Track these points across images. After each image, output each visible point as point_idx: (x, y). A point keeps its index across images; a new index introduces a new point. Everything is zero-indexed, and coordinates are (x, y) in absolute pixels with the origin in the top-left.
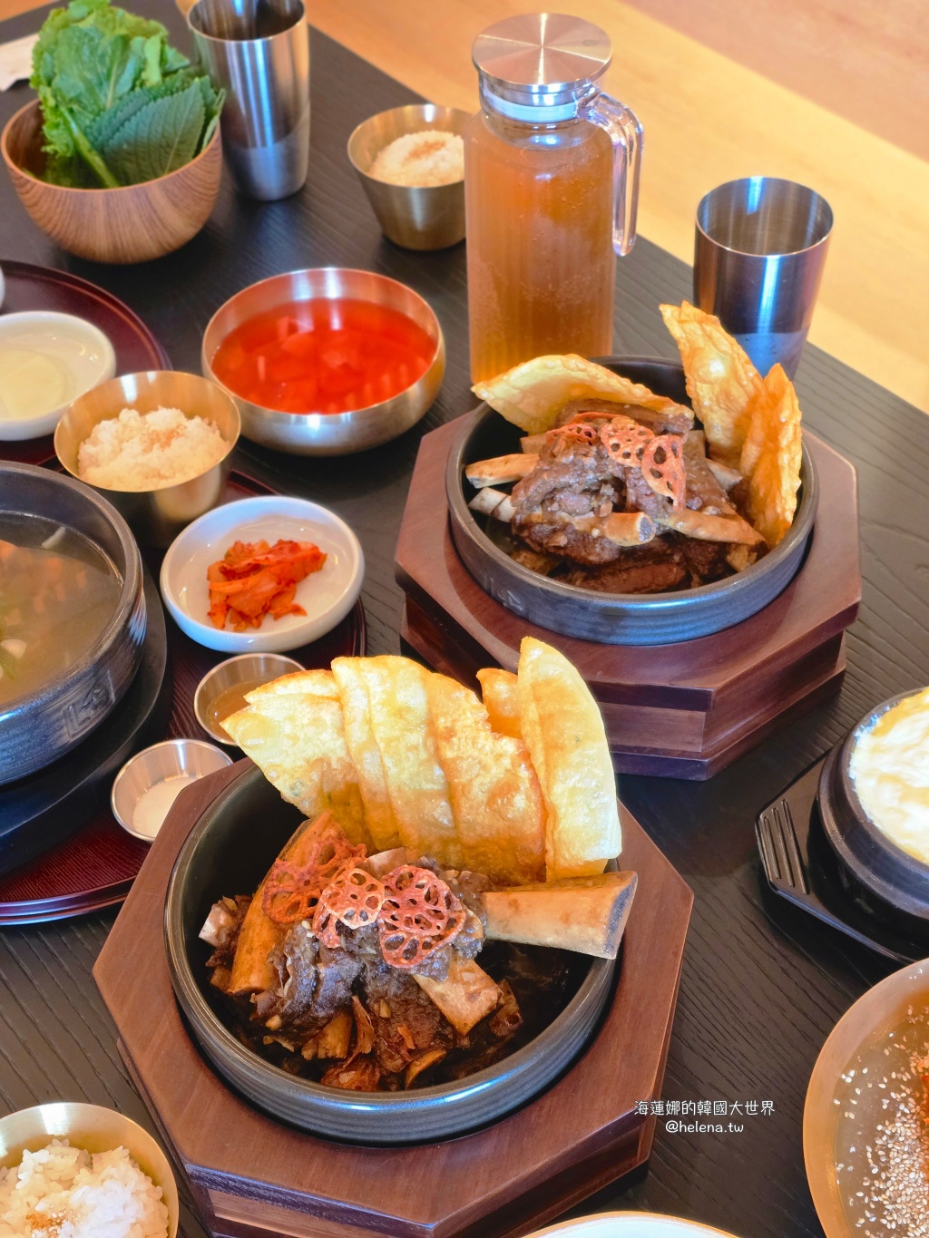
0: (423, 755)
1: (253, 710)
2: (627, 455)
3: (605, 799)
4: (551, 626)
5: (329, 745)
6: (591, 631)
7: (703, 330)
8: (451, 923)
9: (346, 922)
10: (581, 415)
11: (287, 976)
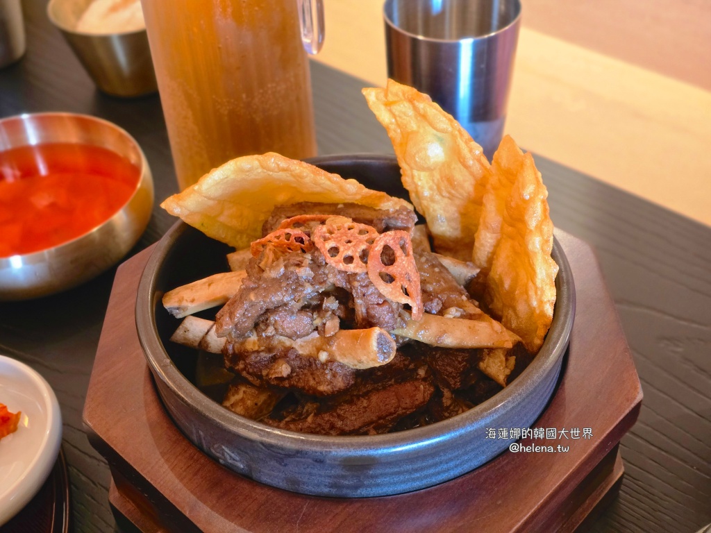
2: (349, 260)
4: (282, 485)
6: (332, 486)
7: (415, 109)
10: (289, 220)
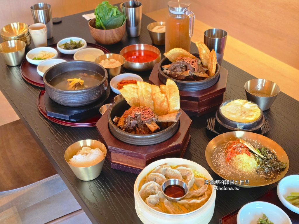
0: (150, 99)
1: (124, 88)
2: (188, 61)
3: (177, 100)
5: (135, 95)
8: (152, 116)
9: (136, 113)
11: (126, 122)
